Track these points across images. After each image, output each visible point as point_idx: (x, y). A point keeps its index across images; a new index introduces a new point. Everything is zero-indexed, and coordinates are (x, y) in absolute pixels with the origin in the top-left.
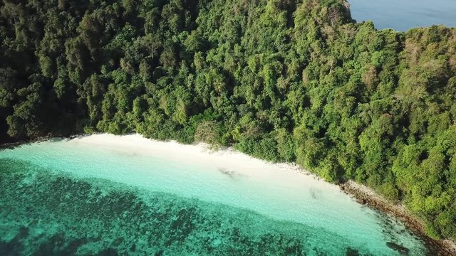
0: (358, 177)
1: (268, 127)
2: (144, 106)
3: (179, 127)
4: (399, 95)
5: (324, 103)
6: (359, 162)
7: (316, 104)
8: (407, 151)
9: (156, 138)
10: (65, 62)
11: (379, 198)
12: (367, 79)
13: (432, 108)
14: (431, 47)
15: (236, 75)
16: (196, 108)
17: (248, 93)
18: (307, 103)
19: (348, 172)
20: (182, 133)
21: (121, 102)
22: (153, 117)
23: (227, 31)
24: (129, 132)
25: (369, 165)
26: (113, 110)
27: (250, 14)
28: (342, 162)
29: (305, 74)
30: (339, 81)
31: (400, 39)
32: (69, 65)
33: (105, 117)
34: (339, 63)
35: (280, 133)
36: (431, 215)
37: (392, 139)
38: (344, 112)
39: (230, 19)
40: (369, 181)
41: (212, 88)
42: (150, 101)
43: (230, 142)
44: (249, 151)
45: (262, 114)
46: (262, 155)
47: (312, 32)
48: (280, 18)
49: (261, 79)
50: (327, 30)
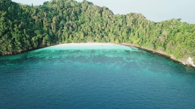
0: (123, 42)
1: (103, 37)
2: (73, 37)
3: (82, 40)
4: (128, 25)
5: (113, 30)
6: (123, 38)
7: (111, 30)
8: (132, 34)
9: (77, 43)
10: (51, 28)
11: (129, 44)
12: (121, 24)
13: (134, 26)
14: (131, 16)
15: (93, 27)
16: (86, 35)
17: (96, 31)
18: (110, 31)
19: (121, 41)
20: (84, 41)
21: (67, 36)
22: (75, 38)
23: (87, 19)
24: (70, 43)
25: (125, 39)
26: (65, 38)
27: (92, 15)
28: (120, 39)
29: (108, 25)
30: (115, 25)
31: (125, 16)
32: (52, 29)
33: (63, 40)
34: (114, 22)
35: (106, 37)
36: (138, 43)
37: (128, 33)
38: (118, 30)
39: (87, 17)
40: (126, 42)
41: (88, 30)
42: (74, 35)
43: (95, 41)
44: (100, 42)
45: (101, 34)
46: (103, 42)
47: (107, 17)
48: (99, 15)
49: (99, 27)
50: (110, 16)
